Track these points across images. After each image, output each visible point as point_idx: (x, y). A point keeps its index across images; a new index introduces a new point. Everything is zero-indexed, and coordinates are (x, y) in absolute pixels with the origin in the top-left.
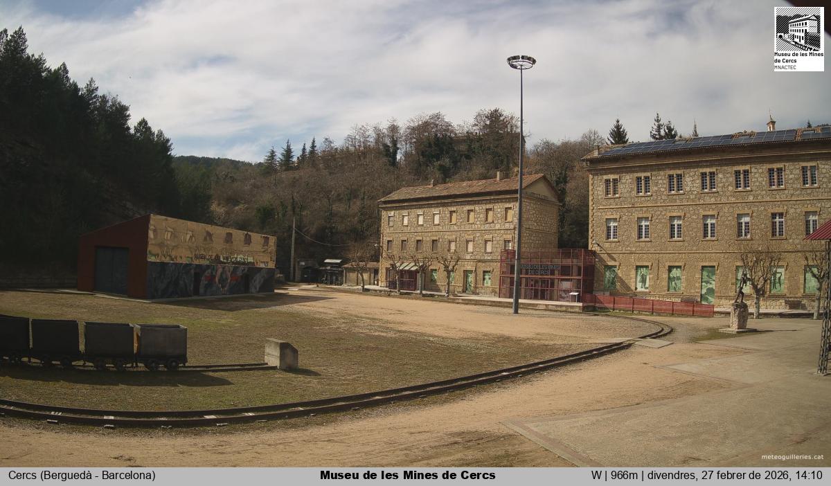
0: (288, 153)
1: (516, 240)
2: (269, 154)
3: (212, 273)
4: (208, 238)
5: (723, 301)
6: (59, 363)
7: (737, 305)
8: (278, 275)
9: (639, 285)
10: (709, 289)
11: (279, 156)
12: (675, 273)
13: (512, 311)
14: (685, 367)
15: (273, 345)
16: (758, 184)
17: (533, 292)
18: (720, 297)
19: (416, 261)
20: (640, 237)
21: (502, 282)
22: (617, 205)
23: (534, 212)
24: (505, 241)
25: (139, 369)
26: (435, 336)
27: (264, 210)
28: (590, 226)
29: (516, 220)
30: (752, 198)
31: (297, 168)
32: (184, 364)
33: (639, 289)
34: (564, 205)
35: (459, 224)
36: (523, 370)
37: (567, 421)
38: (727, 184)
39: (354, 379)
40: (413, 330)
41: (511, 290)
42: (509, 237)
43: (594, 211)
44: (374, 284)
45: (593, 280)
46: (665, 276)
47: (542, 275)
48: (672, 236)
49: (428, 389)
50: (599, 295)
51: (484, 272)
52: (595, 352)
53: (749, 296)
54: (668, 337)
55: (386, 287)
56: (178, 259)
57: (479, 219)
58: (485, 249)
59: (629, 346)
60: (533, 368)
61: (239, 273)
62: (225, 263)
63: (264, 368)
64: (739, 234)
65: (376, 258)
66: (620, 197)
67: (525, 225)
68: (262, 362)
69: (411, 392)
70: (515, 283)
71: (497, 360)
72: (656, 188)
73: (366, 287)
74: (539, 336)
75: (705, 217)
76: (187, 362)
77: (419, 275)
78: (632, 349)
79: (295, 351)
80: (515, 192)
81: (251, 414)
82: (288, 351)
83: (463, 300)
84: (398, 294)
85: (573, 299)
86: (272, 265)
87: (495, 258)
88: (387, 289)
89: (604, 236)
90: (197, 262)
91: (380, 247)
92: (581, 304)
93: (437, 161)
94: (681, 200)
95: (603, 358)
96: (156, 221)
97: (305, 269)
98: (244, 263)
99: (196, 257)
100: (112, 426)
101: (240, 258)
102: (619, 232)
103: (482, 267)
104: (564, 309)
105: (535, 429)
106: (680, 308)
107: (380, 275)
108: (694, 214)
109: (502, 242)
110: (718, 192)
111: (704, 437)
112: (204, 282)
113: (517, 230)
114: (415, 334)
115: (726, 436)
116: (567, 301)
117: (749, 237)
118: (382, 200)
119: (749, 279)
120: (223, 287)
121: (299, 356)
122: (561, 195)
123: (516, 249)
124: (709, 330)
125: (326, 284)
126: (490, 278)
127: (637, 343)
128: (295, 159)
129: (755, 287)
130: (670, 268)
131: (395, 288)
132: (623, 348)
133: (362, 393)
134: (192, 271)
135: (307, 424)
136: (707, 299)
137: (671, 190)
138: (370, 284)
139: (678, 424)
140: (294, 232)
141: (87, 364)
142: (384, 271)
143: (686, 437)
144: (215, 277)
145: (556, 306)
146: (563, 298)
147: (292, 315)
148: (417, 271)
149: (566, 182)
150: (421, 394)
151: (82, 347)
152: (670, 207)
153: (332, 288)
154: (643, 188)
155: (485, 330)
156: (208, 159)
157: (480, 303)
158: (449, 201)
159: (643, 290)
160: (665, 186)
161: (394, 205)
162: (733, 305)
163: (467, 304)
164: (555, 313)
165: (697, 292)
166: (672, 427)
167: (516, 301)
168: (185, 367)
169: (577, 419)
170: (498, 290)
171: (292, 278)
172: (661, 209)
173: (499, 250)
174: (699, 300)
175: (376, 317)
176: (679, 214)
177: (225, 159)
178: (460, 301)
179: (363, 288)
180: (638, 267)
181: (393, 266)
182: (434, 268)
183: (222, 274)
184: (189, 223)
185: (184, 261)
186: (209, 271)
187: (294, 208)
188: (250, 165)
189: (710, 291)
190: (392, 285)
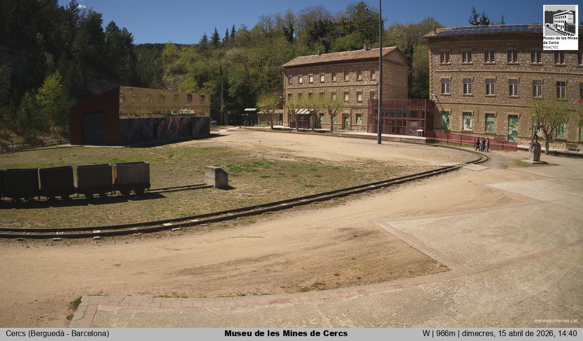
0: (216, 37)
1: (379, 92)
2: (202, 38)
3: (165, 123)
4: (162, 99)
5: (523, 141)
6: (60, 197)
7: (533, 144)
8: (212, 122)
9: (465, 126)
10: (513, 132)
11: (209, 39)
12: (490, 119)
13: (376, 142)
14: (497, 186)
15: (210, 171)
16: (547, 60)
17: (391, 128)
18: (522, 138)
19: (309, 108)
20: (465, 92)
21: (369, 122)
22: (449, 69)
23: (390, 73)
24: (371, 93)
25: (116, 195)
26: (323, 160)
27: (200, 77)
28: (430, 83)
29: (378, 79)
30: (543, 70)
31: (223, 46)
32: (149, 189)
33: (465, 129)
34: (412, 67)
35: (338, 81)
36: (385, 183)
37: (417, 221)
38: (525, 59)
39: (268, 192)
40: (308, 156)
41: (376, 127)
42: (374, 90)
43: (433, 73)
44: (280, 125)
45: (433, 121)
46: (483, 120)
47: (398, 117)
48: (488, 93)
49: (319, 198)
50: (437, 132)
51: (357, 115)
52: (435, 172)
53: (541, 139)
54: (485, 163)
55: (289, 126)
56: (141, 115)
57: (352, 78)
58: (357, 99)
59: (459, 168)
60: (393, 182)
61: (185, 122)
62: (174, 115)
63: (204, 187)
64: (534, 95)
65: (281, 106)
66: (450, 65)
67: (385, 82)
68: (203, 183)
69: (307, 200)
70: (378, 122)
71: (367, 176)
72: (475, 59)
73: (274, 127)
74: (395, 160)
75: (510, 81)
76: (150, 187)
77: (311, 117)
78: (460, 171)
79: (226, 174)
80: (377, 59)
81: (196, 220)
82: (221, 175)
83: (342, 134)
84: (296, 131)
85: (420, 134)
86: (207, 115)
87: (364, 104)
88: (289, 128)
89: (440, 91)
90: (154, 116)
91: (283, 99)
92: (425, 138)
93: (322, 37)
94: (494, 68)
95: (440, 176)
96: (124, 90)
97: (231, 117)
98: (188, 115)
99: (154, 113)
100: (98, 237)
101: (185, 111)
102: (451, 88)
103: (355, 112)
104: (413, 141)
105: (394, 226)
106: (494, 144)
107: (284, 118)
108: (503, 78)
109: (369, 94)
110: (519, 64)
111: (511, 236)
112: (160, 130)
113: (379, 85)
114: (310, 158)
115: (526, 237)
116: (415, 136)
117: (541, 96)
118: (283, 66)
119: (541, 127)
120: (174, 133)
121: (229, 177)
122: (409, 61)
123: (379, 98)
124: (514, 160)
125: (246, 126)
126: (361, 119)
127: (464, 167)
128: (221, 41)
129: (545, 132)
130: (487, 116)
131: (294, 127)
132: (454, 170)
133: (273, 201)
134: (152, 123)
135: (235, 225)
136: (512, 139)
137: (486, 61)
138: (277, 125)
139: (493, 226)
140: (222, 90)
141: (81, 195)
142: (287, 115)
143: (498, 236)
144: (167, 125)
145: (408, 139)
146: (413, 133)
147: (222, 149)
148: (309, 115)
149: (412, 53)
150: (314, 201)
151: (76, 185)
152: (486, 73)
153: (250, 129)
154: (467, 58)
155: (359, 156)
156: (159, 44)
157: (354, 136)
158: (331, 65)
159: (468, 129)
160: (482, 57)
161: (292, 69)
162: (530, 144)
163: (345, 137)
164: (406, 144)
165: (506, 133)
166: (489, 228)
167: (380, 135)
168: (149, 190)
169: (422, 220)
170: (366, 127)
171: (222, 122)
172: (480, 73)
173: (367, 99)
174: (507, 138)
175: (282, 147)
176: (492, 78)
177: (171, 44)
178: (341, 135)
179: (272, 128)
180: (465, 114)
181: (293, 112)
182: (321, 112)
183: (172, 123)
184: (147, 90)
185: (146, 117)
186: (164, 122)
187: (222, 74)
188: (189, 46)
189: (515, 133)
190: (292, 125)
